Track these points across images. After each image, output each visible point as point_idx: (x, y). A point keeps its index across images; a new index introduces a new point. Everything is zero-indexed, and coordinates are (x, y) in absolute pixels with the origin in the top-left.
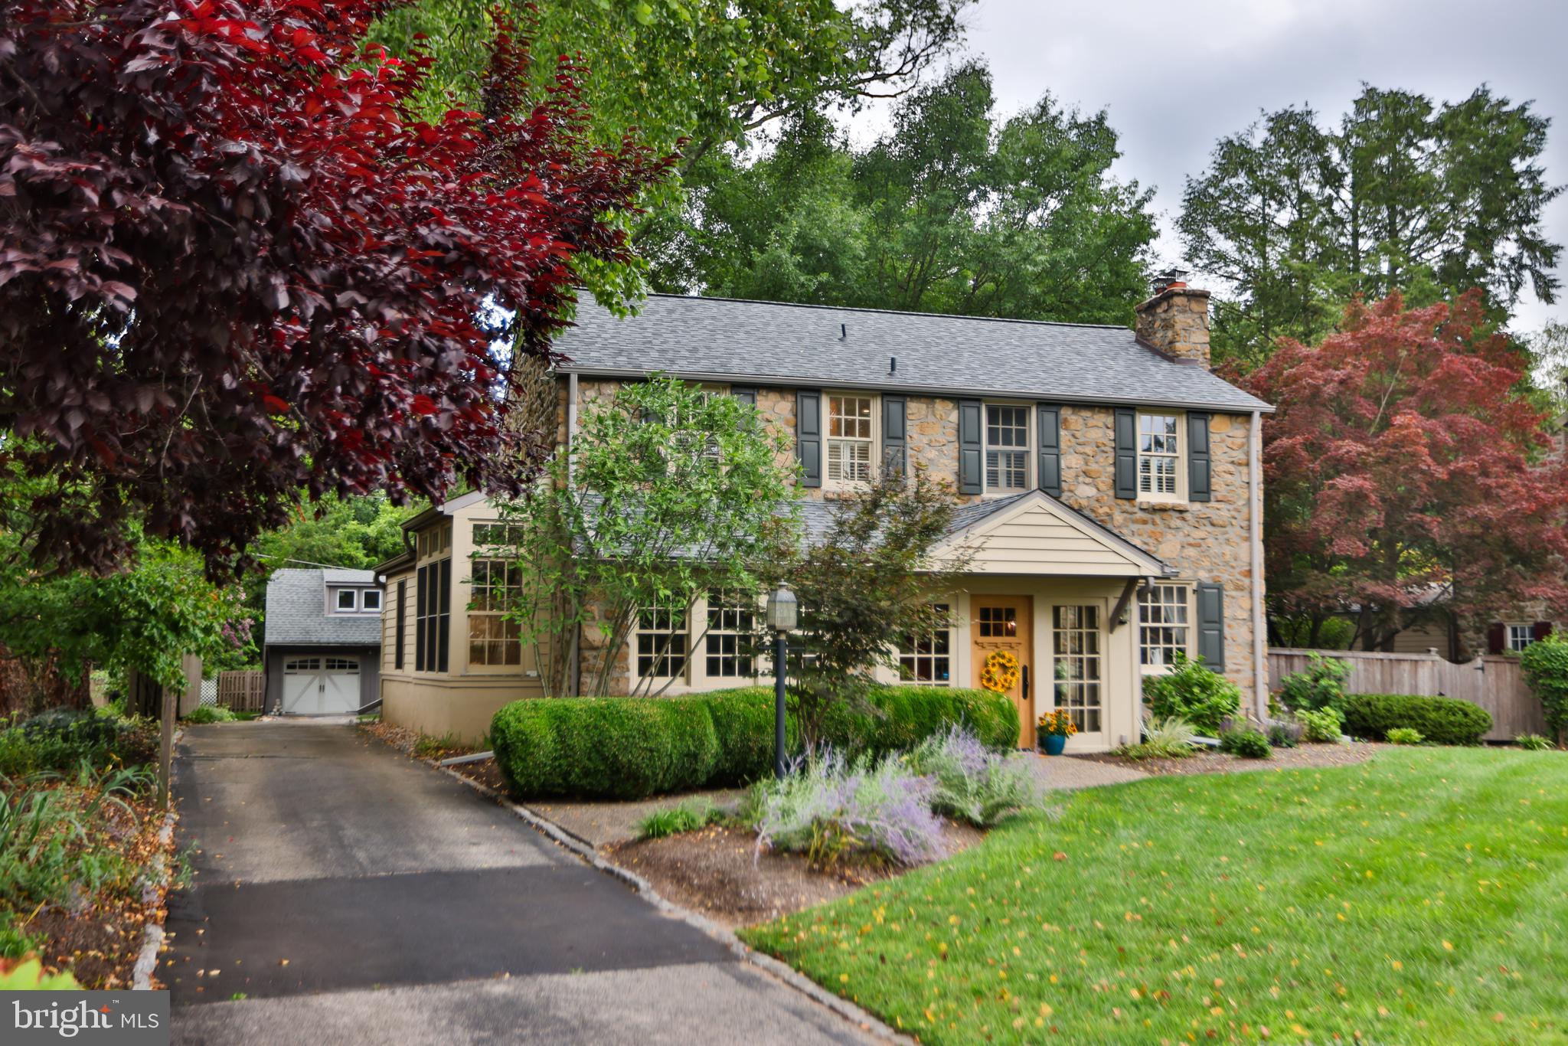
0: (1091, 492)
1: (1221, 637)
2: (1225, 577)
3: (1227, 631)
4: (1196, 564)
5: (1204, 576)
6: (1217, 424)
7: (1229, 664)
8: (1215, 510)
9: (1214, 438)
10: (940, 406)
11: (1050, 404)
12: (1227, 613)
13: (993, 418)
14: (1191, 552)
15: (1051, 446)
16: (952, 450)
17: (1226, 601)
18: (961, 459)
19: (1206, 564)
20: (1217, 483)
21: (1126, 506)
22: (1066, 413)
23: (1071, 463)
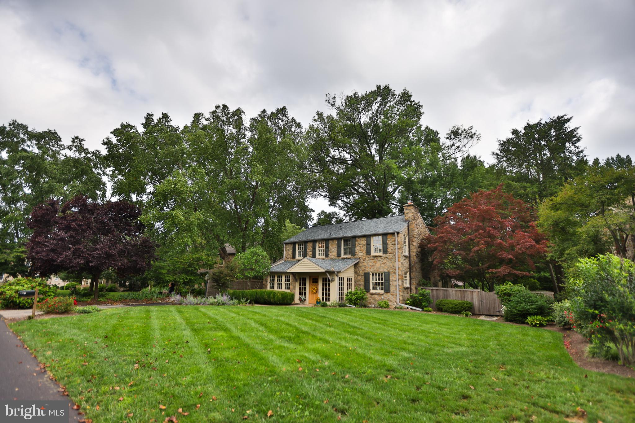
0: (362, 254)
1: (389, 284)
2: (391, 270)
3: (391, 283)
4: (384, 268)
5: (386, 270)
6: (389, 236)
7: (392, 291)
8: (389, 256)
9: (388, 239)
10: (334, 241)
11: (354, 238)
12: (391, 279)
13: (344, 242)
14: (383, 265)
15: (354, 246)
16: (336, 249)
17: (391, 276)
18: (338, 250)
19: (386, 268)
20: (389, 250)
21: (369, 256)
22: (357, 239)
23: (357, 249)
